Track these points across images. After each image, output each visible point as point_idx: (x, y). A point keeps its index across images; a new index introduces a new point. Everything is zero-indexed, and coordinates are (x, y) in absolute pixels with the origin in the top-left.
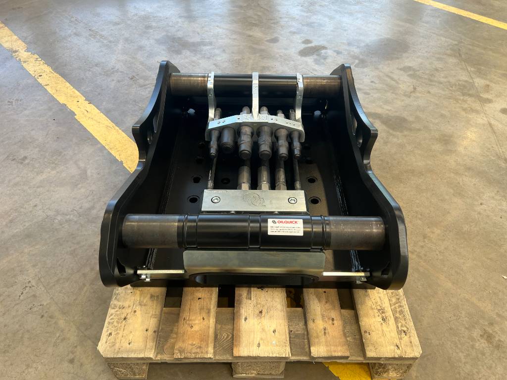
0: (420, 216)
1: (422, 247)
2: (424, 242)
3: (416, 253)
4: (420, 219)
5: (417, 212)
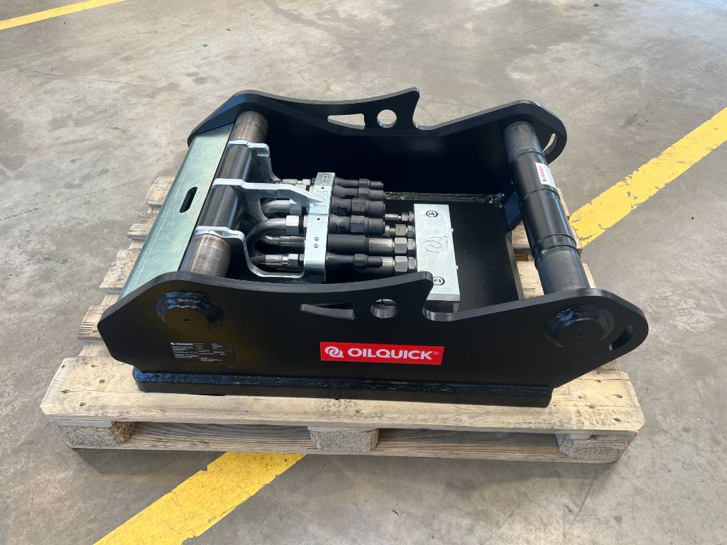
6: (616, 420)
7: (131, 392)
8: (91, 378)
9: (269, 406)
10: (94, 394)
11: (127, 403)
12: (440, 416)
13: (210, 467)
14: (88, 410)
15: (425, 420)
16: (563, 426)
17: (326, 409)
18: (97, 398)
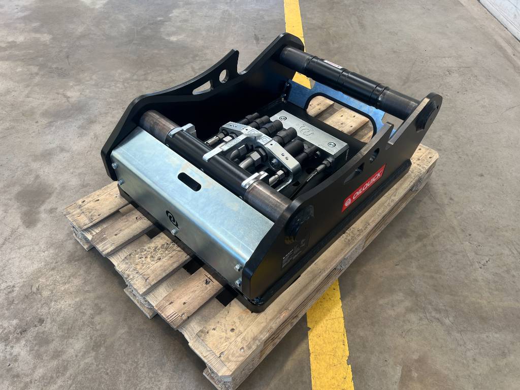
6: (430, 158)
7: (256, 318)
8: (224, 334)
9: (325, 261)
10: (239, 339)
11: (263, 325)
12: (386, 205)
13: (309, 325)
14: (249, 348)
15: (384, 211)
16: (421, 174)
17: (347, 241)
18: (244, 339)
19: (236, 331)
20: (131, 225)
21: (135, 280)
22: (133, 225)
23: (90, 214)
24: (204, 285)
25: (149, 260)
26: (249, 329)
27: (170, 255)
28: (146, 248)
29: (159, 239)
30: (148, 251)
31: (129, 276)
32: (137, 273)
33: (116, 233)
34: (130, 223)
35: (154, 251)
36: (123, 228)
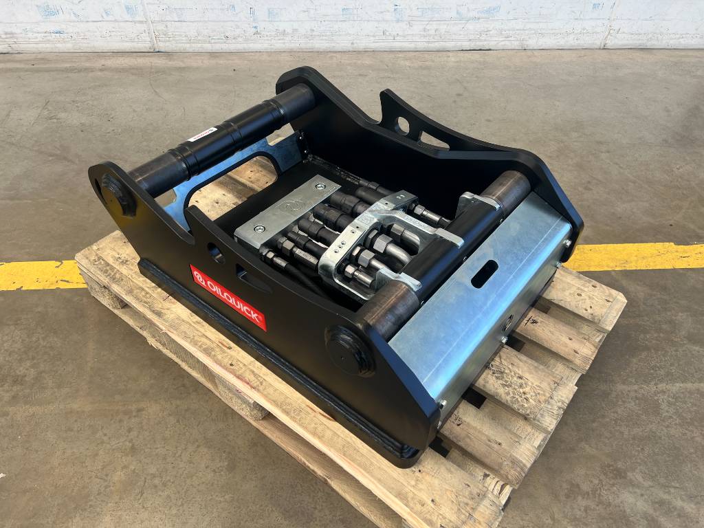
0: (156, 481)
1: (130, 430)
2: (131, 441)
3: (134, 414)
4: (154, 476)
5: (165, 485)
19: (579, 292)
20: (475, 428)
21: (563, 399)
22: (475, 425)
23: (470, 502)
24: (539, 324)
25: (527, 389)
26: (571, 282)
27: (510, 367)
28: (508, 398)
29: (487, 385)
30: (514, 393)
31: (560, 408)
32: (551, 398)
33: (496, 446)
34: (472, 431)
35: (511, 386)
36: (484, 438)
